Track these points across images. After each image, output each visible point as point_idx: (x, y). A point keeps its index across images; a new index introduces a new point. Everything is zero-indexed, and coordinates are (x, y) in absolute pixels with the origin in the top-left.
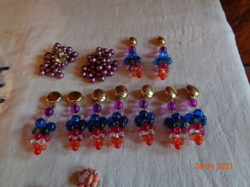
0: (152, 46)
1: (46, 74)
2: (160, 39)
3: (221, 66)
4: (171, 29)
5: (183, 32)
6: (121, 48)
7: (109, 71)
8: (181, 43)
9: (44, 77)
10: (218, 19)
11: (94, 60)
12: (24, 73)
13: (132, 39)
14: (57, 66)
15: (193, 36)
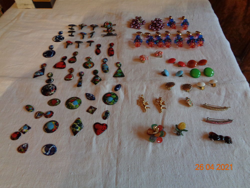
0: (179, 20)
1: (133, 27)
2: (183, 17)
3: (211, 27)
4: (188, 15)
5: (194, 16)
6: (165, 21)
7: (162, 27)
8: (193, 19)
9: (132, 28)
10: (210, 12)
11: (155, 22)
12: (123, 27)
13: (170, 17)
14: (138, 24)
15: (198, 17)
